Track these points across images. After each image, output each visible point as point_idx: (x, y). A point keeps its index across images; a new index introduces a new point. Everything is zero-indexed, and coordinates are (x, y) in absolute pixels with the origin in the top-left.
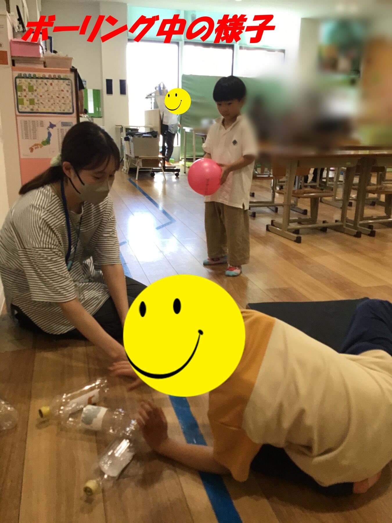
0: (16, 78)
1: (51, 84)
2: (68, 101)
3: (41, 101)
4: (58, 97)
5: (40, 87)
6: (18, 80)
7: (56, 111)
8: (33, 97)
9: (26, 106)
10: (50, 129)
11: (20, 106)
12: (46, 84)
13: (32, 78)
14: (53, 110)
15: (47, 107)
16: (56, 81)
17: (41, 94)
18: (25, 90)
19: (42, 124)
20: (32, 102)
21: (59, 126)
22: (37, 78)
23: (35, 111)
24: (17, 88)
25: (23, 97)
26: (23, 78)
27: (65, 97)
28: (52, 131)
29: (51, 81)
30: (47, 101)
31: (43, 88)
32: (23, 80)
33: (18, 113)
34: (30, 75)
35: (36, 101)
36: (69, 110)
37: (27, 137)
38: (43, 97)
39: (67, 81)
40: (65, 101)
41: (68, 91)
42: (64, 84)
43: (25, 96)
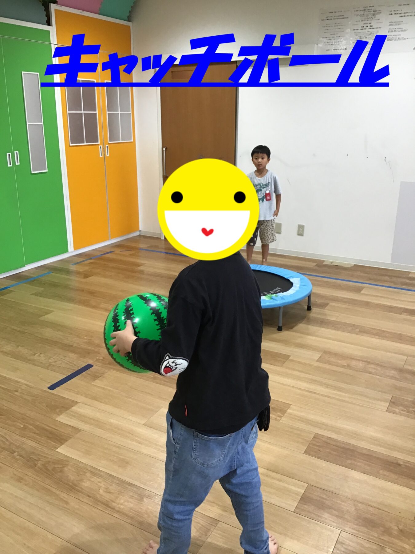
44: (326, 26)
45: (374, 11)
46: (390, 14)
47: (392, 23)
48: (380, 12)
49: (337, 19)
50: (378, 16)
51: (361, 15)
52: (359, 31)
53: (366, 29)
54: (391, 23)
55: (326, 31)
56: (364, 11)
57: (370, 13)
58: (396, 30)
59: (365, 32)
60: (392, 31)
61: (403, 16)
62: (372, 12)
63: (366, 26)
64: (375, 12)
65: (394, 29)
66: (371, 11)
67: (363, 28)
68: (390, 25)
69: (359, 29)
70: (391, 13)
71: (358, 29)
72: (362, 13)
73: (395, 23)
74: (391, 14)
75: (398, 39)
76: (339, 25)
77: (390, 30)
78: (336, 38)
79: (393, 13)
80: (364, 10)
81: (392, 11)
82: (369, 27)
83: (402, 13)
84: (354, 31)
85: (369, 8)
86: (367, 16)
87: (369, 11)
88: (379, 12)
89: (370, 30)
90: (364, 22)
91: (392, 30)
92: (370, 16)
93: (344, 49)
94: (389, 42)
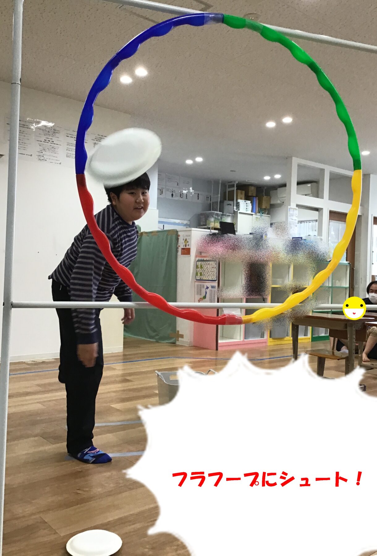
0: (197, 261)
1: (209, 264)
2: (215, 274)
3: (204, 274)
4: (211, 271)
5: (205, 266)
6: (197, 262)
7: (210, 279)
8: (202, 271)
9: (198, 277)
10: (207, 289)
11: (197, 276)
12: (207, 264)
13: (202, 261)
14: (209, 278)
15: (206, 277)
16: (211, 262)
17: (205, 270)
18: (199, 268)
19: (204, 286)
20: (201, 275)
21: (210, 288)
22: (204, 261)
23: (202, 279)
24: (197, 267)
25: (198, 272)
26: (199, 261)
27: (214, 271)
28: (208, 291)
29: (209, 262)
30: (206, 273)
31: (206, 266)
32: (199, 262)
33: (196, 281)
34: (202, 259)
35: (202, 274)
36: (215, 279)
37: (198, 294)
38: (205, 271)
39: (215, 262)
40: (214, 273)
41: (215, 268)
42: (214, 264)
43: (199, 271)
46: (67, 136)
48: (59, 132)
49: (22, 127)
50: (57, 135)
52: (42, 143)
53: (48, 143)
58: (73, 150)
59: (48, 145)
60: (69, 150)
63: (48, 141)
64: (55, 131)
66: (52, 129)
67: (46, 141)
68: (68, 145)
69: (42, 141)
71: (41, 141)
73: (72, 144)
74: (68, 136)
75: (74, 157)
78: (21, 143)
82: (51, 142)
84: (38, 141)
86: (48, 132)
88: (57, 131)
89: (51, 145)
90: (46, 136)
92: (51, 133)
93: (30, 155)
94: (68, 158)
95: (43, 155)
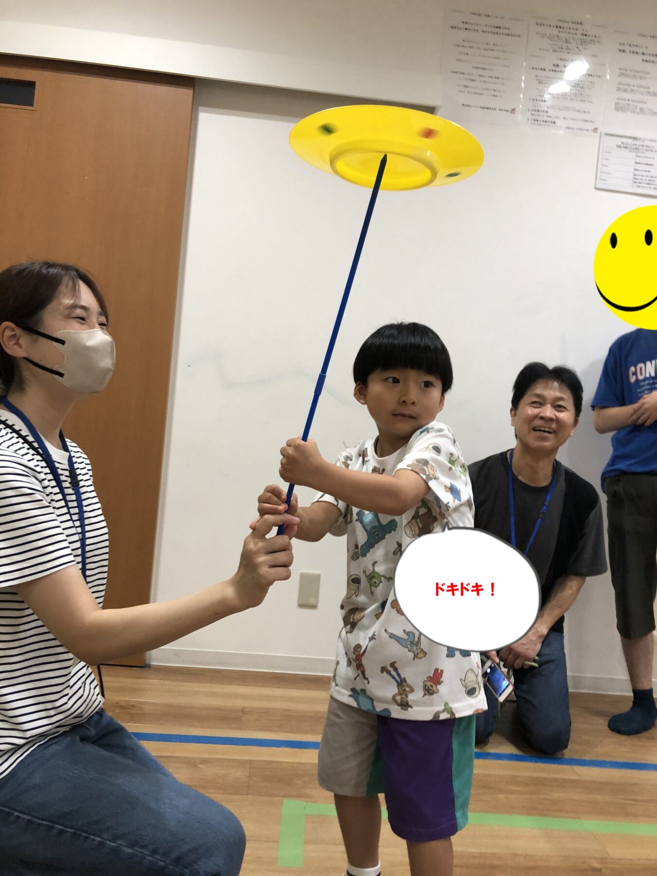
44: (462, 43)
45: (582, 35)
46: (620, 50)
47: (624, 72)
48: (597, 39)
49: (491, 32)
50: (592, 48)
51: (550, 37)
52: (546, 74)
53: (564, 72)
54: (622, 72)
55: (463, 57)
56: (559, 29)
57: (575, 36)
58: (636, 89)
60: (625, 91)
61: (650, 61)
62: (579, 36)
63: (564, 66)
64: (585, 37)
65: (630, 85)
66: (576, 34)
67: (554, 68)
68: (621, 75)
69: (547, 68)
70: (622, 49)
71: (544, 70)
72: (555, 32)
73: (633, 73)
74: (624, 51)
75: (638, 110)
76: (494, 48)
77: (621, 86)
78: (487, 79)
79: (627, 48)
80: (560, 27)
81: (624, 44)
83: (647, 54)
84: (535, 71)
85: (571, 26)
86: (567, 42)
87: (572, 31)
88: (595, 39)
90: (559, 55)
91: (626, 87)
92: (574, 44)
93: (509, 110)
94: (620, 113)
95: (547, 109)
